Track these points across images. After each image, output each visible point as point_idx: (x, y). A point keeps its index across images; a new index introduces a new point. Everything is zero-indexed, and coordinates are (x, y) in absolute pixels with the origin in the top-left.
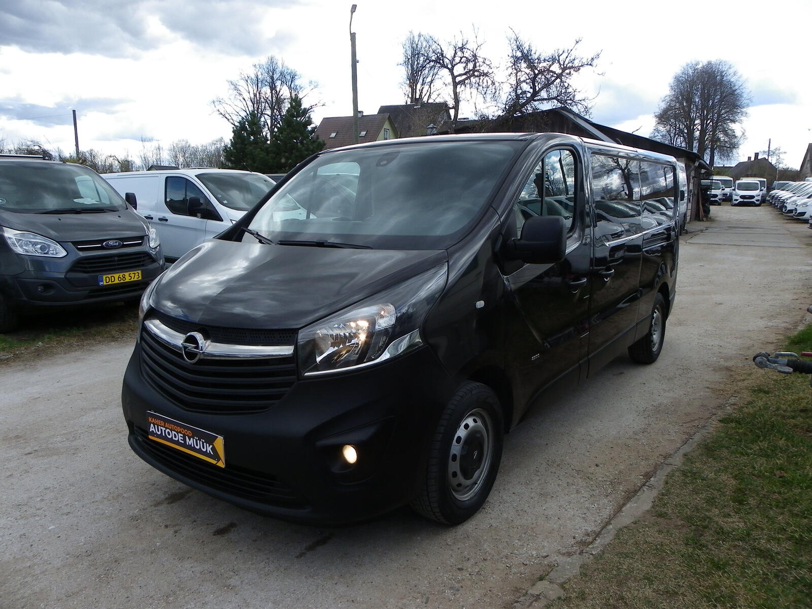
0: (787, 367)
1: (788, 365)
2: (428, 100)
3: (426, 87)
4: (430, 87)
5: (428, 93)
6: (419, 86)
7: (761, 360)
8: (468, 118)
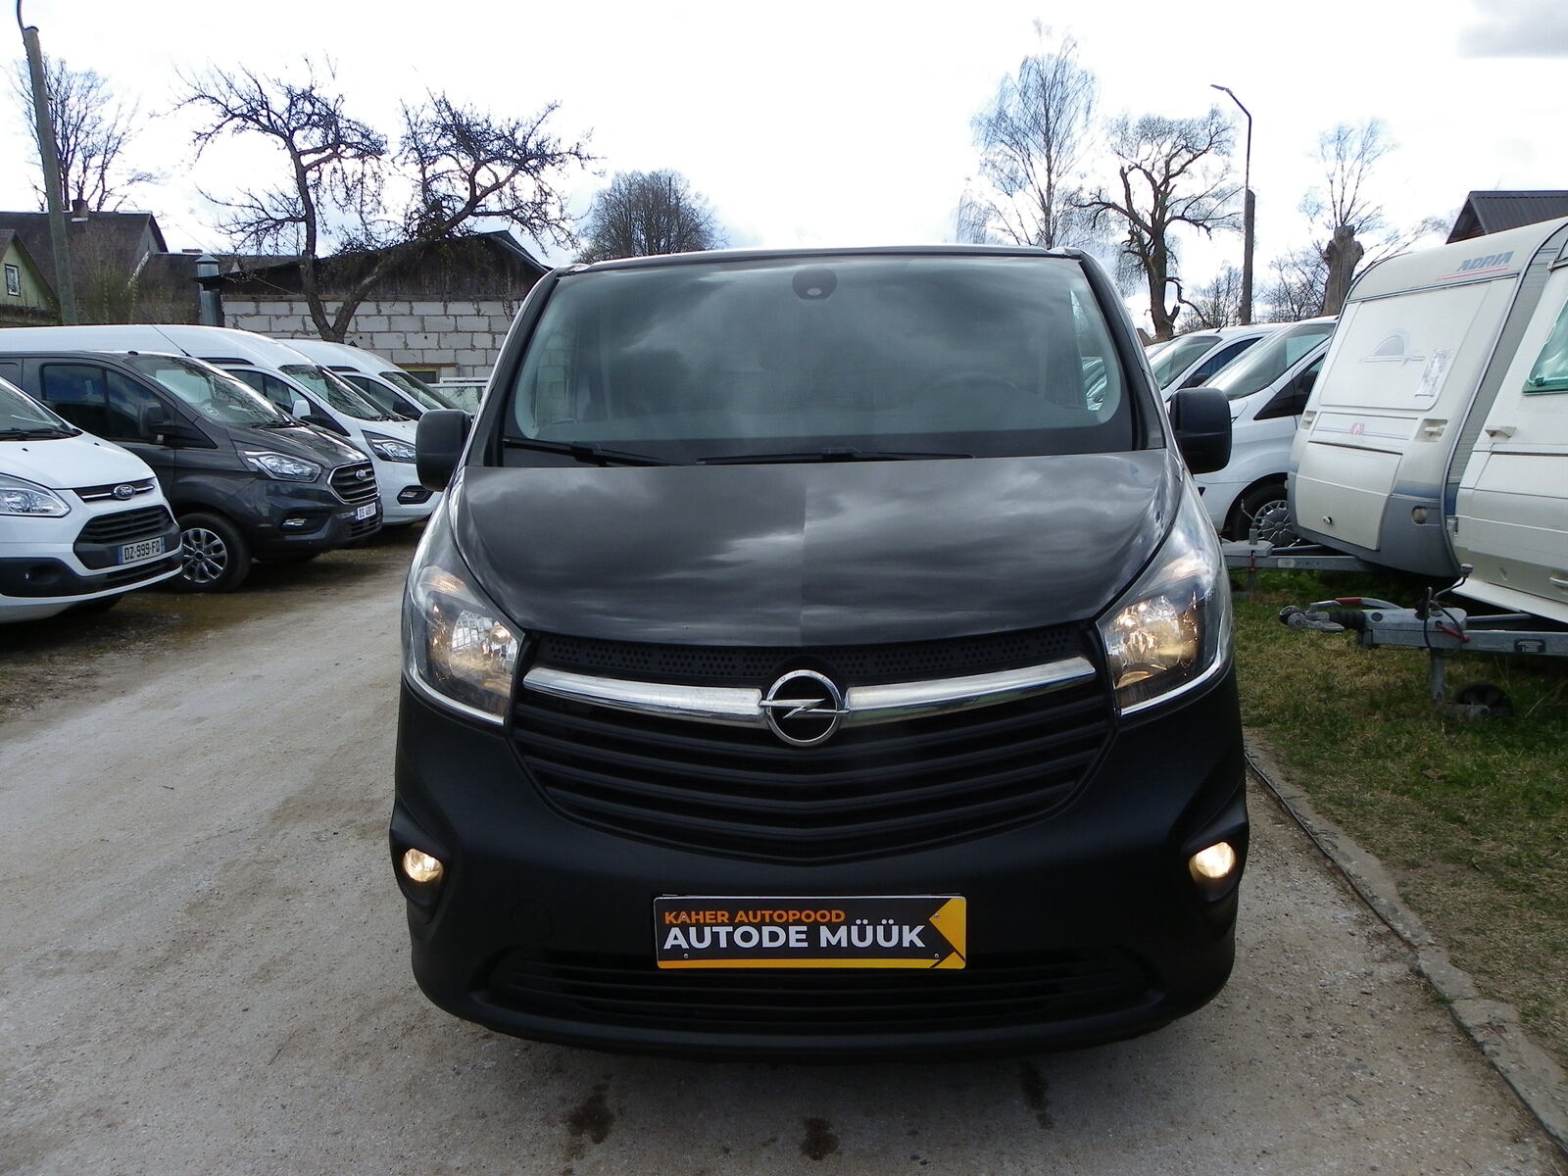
0: (1332, 624)
1: (1332, 620)
2: (100, 205)
3: (92, 178)
4: (102, 177)
5: (99, 192)
6: (74, 174)
7: (1298, 618)
8: (200, 251)
